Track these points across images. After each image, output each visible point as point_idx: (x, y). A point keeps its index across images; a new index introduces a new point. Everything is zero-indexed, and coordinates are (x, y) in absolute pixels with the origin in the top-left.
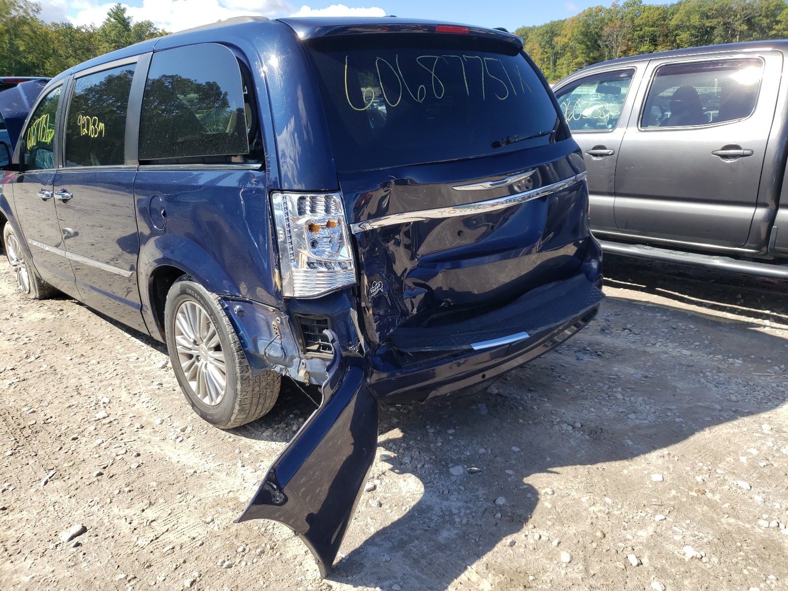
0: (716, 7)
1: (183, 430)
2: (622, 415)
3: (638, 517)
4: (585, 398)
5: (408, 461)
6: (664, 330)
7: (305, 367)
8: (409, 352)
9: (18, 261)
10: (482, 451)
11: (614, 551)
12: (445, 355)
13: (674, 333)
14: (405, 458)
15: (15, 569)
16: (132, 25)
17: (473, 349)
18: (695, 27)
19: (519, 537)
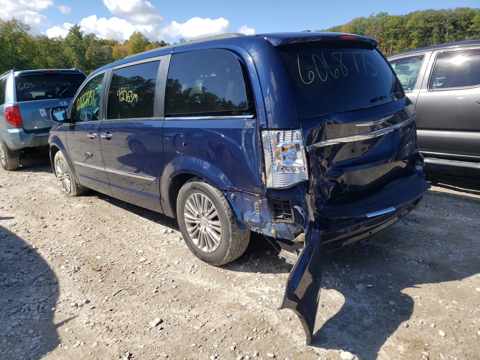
0: (433, 15)
1: (193, 267)
2: (444, 255)
3: (476, 311)
4: (418, 246)
5: (329, 283)
6: (451, 207)
7: (275, 228)
8: (334, 219)
9: (62, 174)
10: (370, 276)
11: (469, 330)
12: (352, 221)
13: (458, 208)
14: (326, 281)
15: (132, 341)
16: (83, 36)
17: (367, 217)
18: (421, 28)
19: (410, 322)
